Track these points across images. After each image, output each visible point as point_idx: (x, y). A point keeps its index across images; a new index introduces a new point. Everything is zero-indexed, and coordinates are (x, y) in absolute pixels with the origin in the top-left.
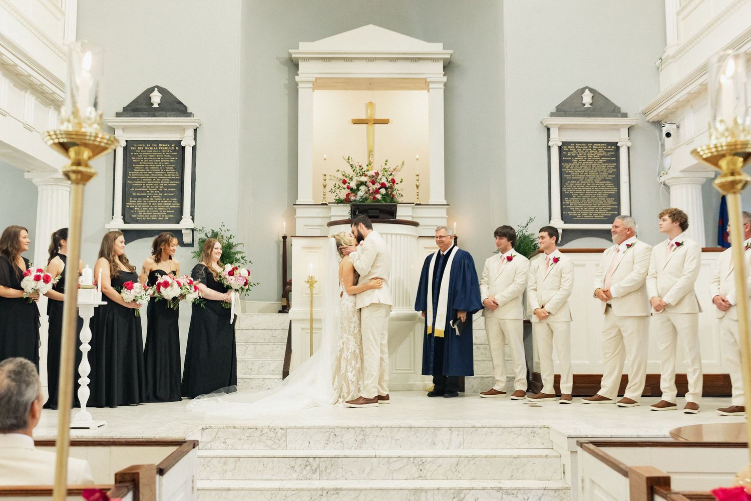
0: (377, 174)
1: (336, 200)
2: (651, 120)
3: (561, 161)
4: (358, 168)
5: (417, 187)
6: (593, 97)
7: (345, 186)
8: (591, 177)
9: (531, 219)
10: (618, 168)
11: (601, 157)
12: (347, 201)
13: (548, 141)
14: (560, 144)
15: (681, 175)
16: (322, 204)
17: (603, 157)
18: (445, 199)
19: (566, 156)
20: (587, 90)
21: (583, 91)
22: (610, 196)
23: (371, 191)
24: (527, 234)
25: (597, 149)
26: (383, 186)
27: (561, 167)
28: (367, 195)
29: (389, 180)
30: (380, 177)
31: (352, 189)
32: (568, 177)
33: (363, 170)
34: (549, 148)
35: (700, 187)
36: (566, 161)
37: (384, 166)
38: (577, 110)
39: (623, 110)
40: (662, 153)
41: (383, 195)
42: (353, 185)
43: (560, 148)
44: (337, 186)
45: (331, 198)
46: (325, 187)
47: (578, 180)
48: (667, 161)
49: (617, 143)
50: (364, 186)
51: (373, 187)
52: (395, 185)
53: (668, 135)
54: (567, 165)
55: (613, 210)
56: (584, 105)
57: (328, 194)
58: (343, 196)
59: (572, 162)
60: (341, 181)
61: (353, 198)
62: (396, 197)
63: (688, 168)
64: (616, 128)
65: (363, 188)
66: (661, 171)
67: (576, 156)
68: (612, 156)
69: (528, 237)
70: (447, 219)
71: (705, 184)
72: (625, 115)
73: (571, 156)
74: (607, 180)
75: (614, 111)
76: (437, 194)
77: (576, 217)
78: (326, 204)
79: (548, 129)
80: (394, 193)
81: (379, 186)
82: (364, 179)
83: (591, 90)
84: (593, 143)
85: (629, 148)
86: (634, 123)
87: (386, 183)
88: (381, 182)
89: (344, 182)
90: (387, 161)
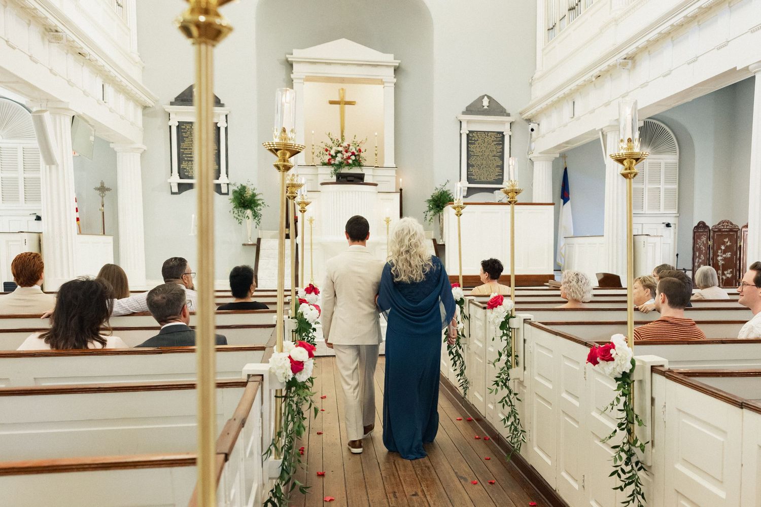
0: (349, 145)
1: (322, 163)
2: (525, 119)
3: (468, 143)
4: (336, 140)
5: (376, 155)
6: (489, 102)
7: (327, 153)
8: (487, 154)
9: (448, 181)
10: (503, 148)
11: (493, 141)
12: (329, 164)
13: (461, 129)
14: (468, 132)
15: (539, 155)
16: (312, 166)
17: (494, 141)
18: (395, 163)
19: (471, 140)
20: (486, 97)
21: (483, 97)
22: (498, 166)
23: (345, 158)
24: (445, 190)
25: (491, 136)
26: (353, 154)
27: (468, 147)
28: (343, 160)
29: (357, 149)
30: (351, 147)
31: (332, 156)
32: (472, 153)
33: (339, 142)
34: (461, 134)
35: (551, 163)
36: (472, 144)
37: (353, 140)
38: (479, 110)
39: (508, 111)
40: (530, 139)
41: (353, 161)
42: (333, 153)
43: (468, 135)
44: (322, 153)
45: (318, 161)
46: (313, 153)
47: (478, 156)
48: (533, 145)
49: (503, 132)
50: (340, 154)
51: (346, 155)
52: (361, 153)
53: (532, 130)
54: (472, 146)
55: (499, 175)
56: (484, 106)
57: (316, 158)
58: (326, 161)
59: (475, 144)
60: (324, 150)
61: (333, 162)
62: (362, 162)
63: (545, 151)
64: (503, 123)
65: (339, 155)
66: (530, 151)
67: (478, 140)
68: (500, 141)
69: (446, 192)
70: (396, 177)
71: (554, 160)
72: (508, 115)
73: (475, 140)
74: (497, 156)
75: (502, 112)
76: (389, 161)
77: (476, 179)
78: (314, 166)
79: (461, 122)
80: (360, 159)
81: (350, 154)
82: (340, 149)
83: (489, 97)
84: (488, 132)
85: (510, 136)
86: (514, 120)
87: (355, 152)
88: (352, 151)
89: (327, 150)
90: (355, 136)
